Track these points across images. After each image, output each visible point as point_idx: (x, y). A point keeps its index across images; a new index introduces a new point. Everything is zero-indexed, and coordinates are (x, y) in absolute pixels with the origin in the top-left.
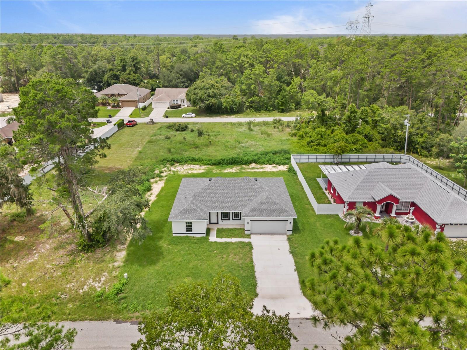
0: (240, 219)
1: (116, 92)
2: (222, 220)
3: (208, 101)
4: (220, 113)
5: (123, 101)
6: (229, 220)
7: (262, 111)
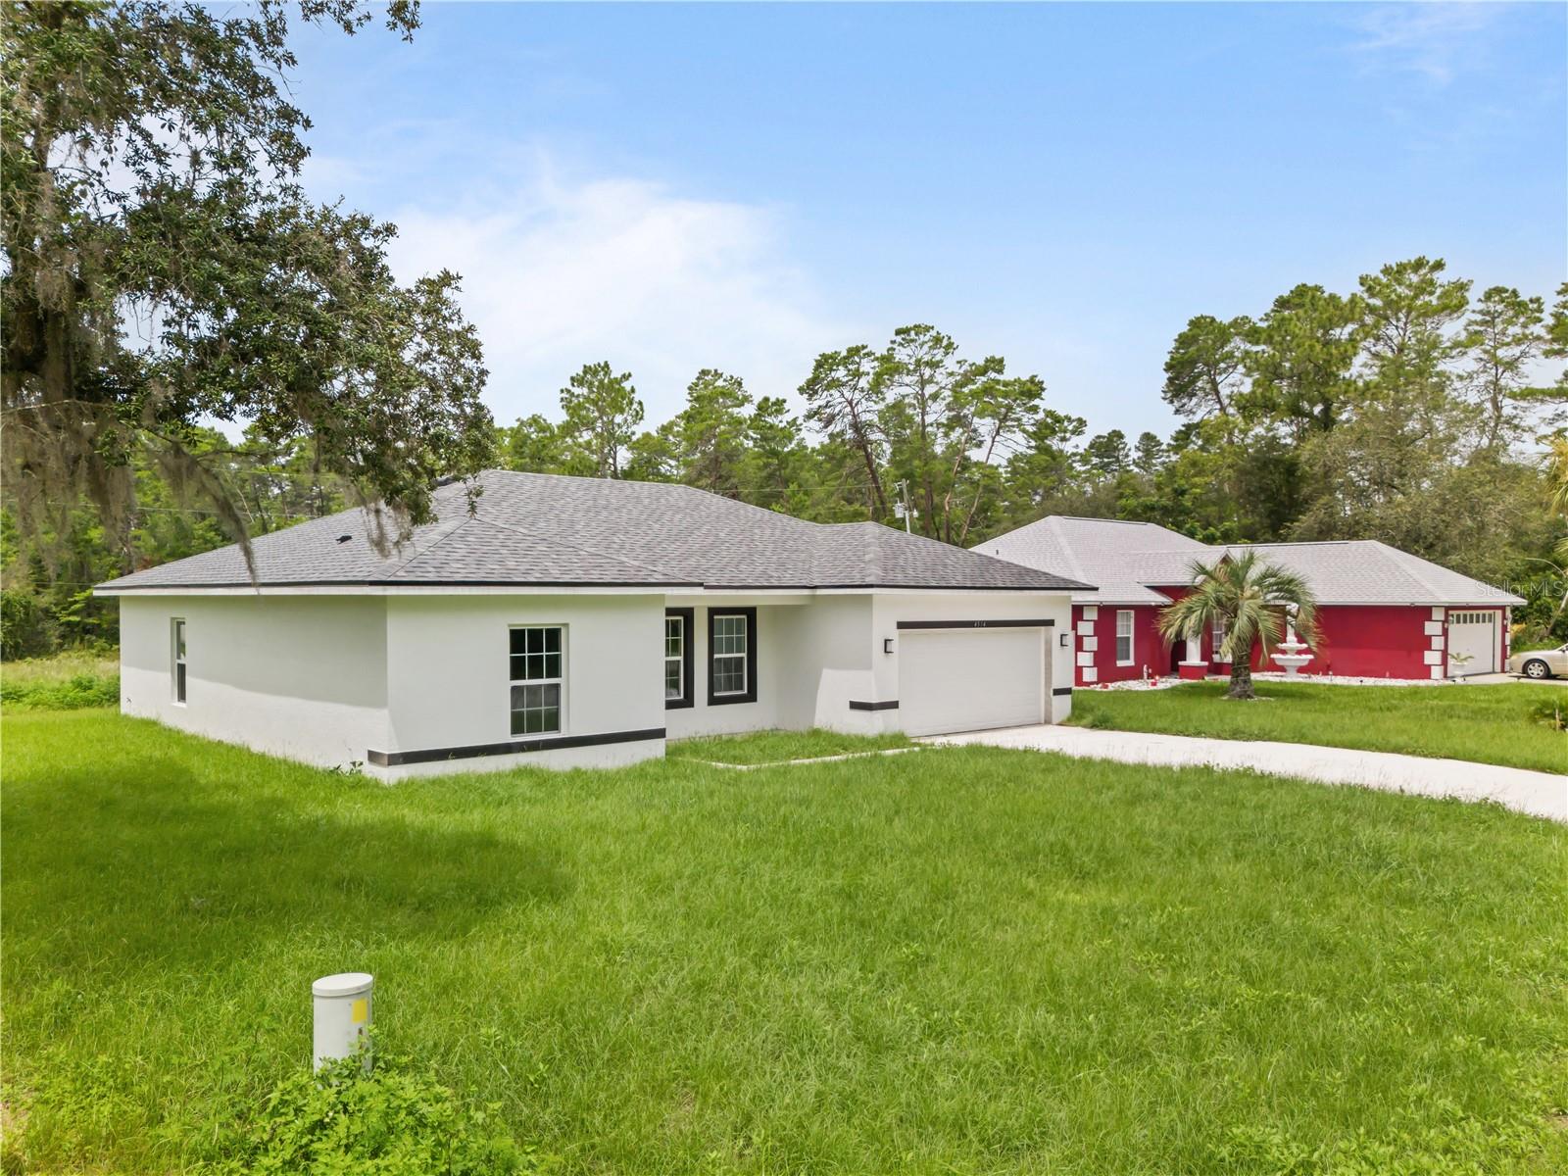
0: (751, 697)
6: (688, 703)
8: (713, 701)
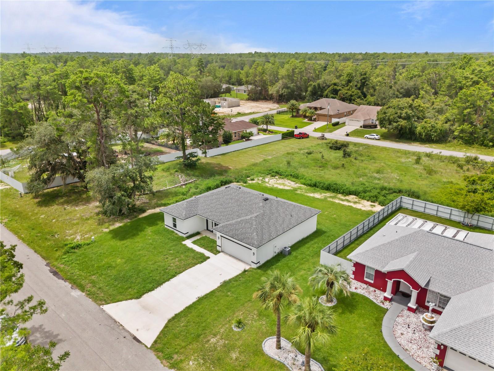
1: (319, 106)
3: (397, 122)
4: (413, 139)
5: (319, 115)
7: (476, 146)
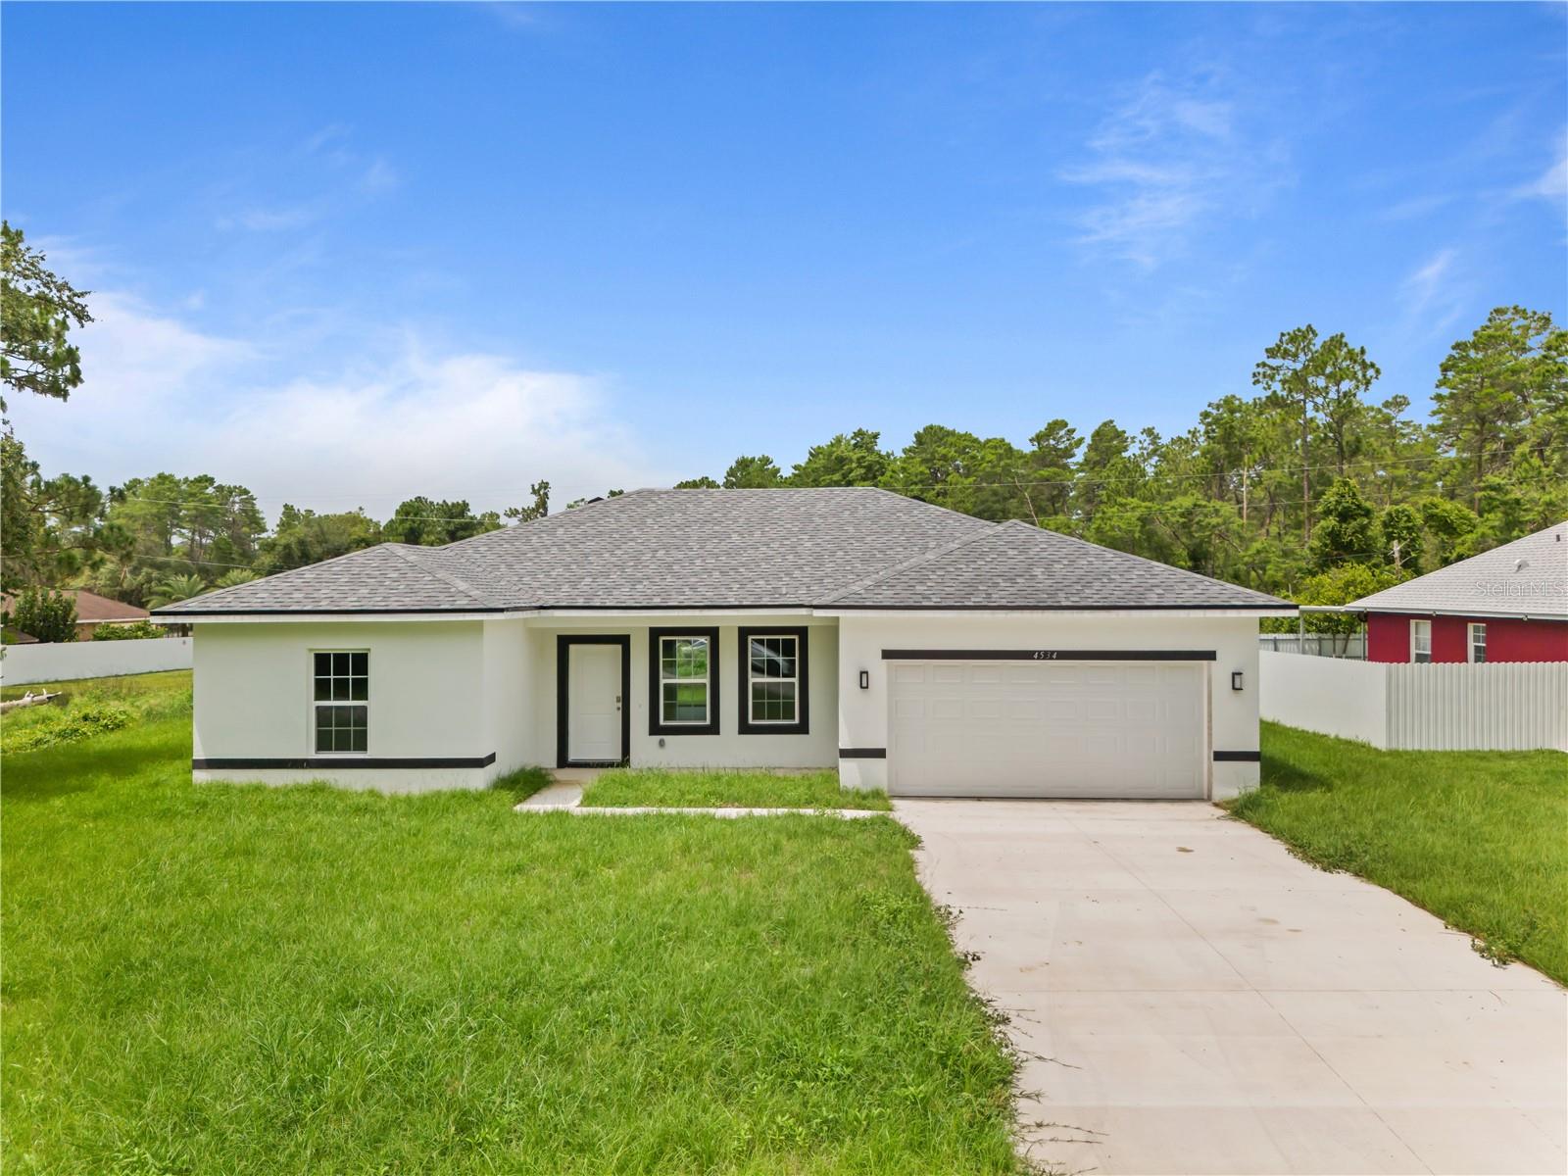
0: (803, 728)
2: (655, 729)
6: (714, 729)
8: (745, 728)
